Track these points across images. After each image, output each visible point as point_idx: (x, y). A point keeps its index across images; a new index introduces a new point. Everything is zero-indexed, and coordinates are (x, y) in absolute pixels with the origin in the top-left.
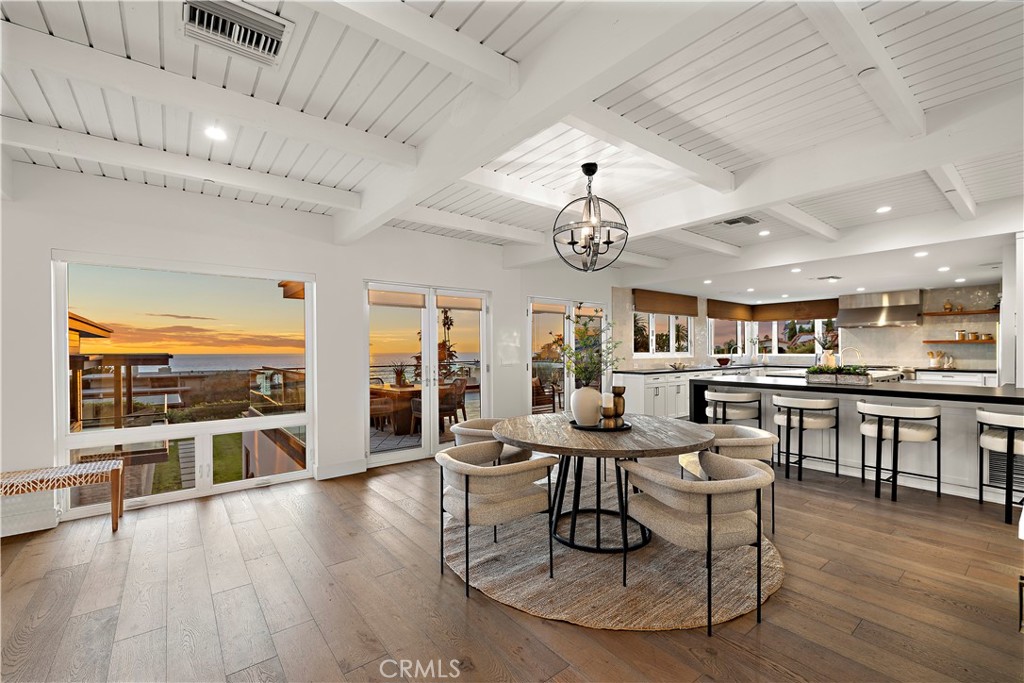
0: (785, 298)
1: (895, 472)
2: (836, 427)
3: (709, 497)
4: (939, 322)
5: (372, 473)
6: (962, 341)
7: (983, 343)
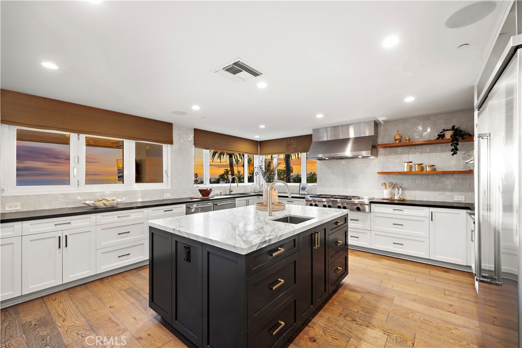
6: (409, 173)
7: (427, 174)
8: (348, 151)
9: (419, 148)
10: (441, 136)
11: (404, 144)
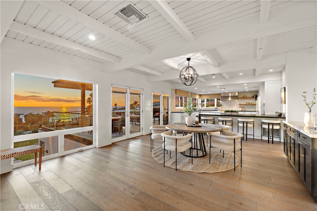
0: (209, 93)
1: (247, 134)
2: (232, 125)
3: (234, 139)
4: (241, 100)
5: (113, 144)
6: (246, 105)
7: (250, 105)
8: (230, 99)
9: (248, 99)
10: (253, 97)
11: (244, 98)
